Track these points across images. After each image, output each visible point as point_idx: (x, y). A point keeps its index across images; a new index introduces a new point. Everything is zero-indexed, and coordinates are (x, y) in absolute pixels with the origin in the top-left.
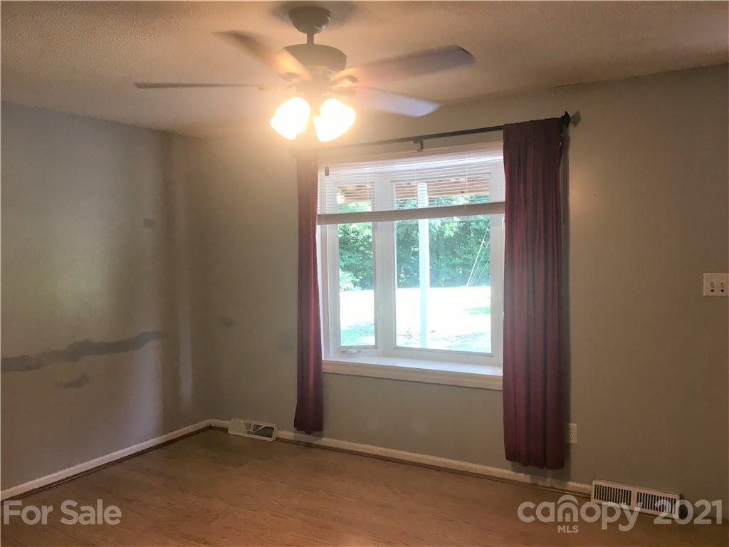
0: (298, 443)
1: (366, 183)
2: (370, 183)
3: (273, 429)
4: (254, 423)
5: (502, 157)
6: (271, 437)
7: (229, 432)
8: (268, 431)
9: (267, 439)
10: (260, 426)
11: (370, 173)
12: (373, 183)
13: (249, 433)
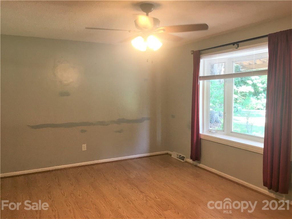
0: (192, 164)
3: (184, 157)
4: (179, 154)
5: (268, 49)
7: (172, 156)
9: (182, 161)
13: (177, 157)
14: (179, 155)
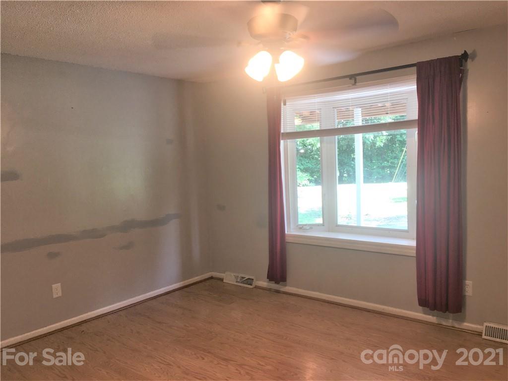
0: (270, 290)
1: (315, 109)
2: (318, 109)
3: (253, 279)
5: (416, 87)
6: (251, 285)
7: (224, 281)
8: (249, 281)
9: (249, 286)
10: (245, 278)
11: (318, 103)
12: (321, 109)
13: (237, 282)
14: (240, 276)
